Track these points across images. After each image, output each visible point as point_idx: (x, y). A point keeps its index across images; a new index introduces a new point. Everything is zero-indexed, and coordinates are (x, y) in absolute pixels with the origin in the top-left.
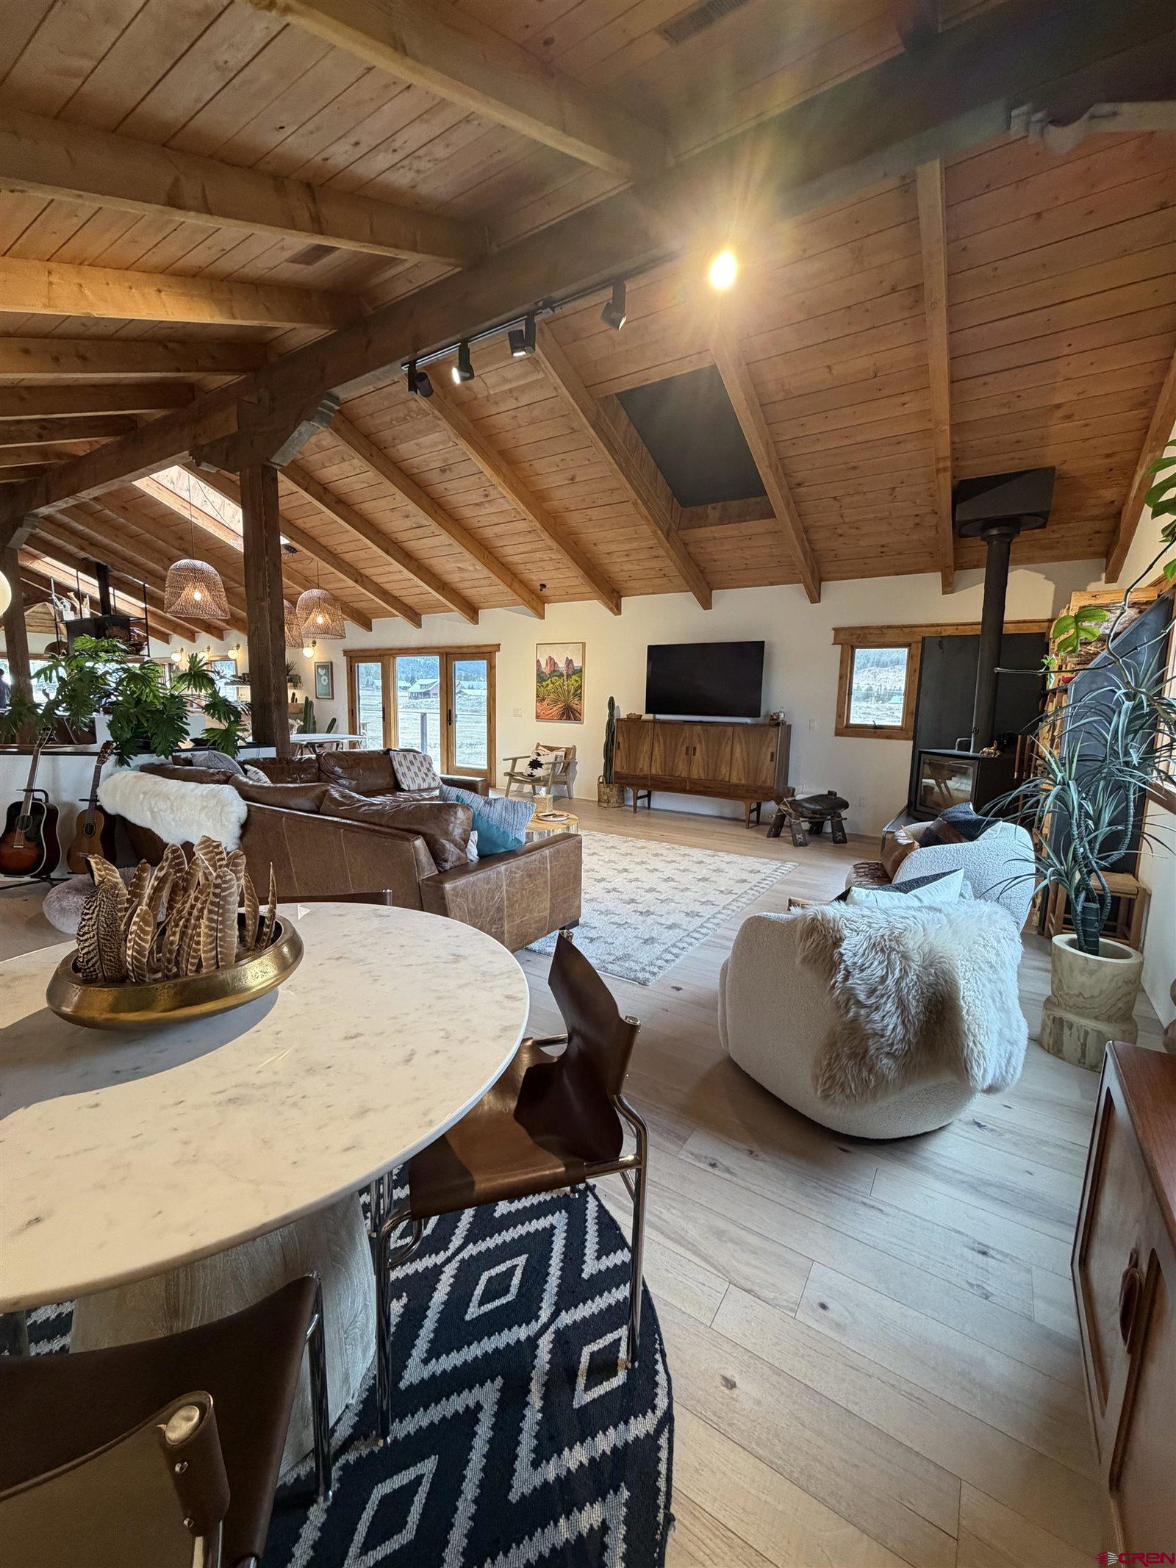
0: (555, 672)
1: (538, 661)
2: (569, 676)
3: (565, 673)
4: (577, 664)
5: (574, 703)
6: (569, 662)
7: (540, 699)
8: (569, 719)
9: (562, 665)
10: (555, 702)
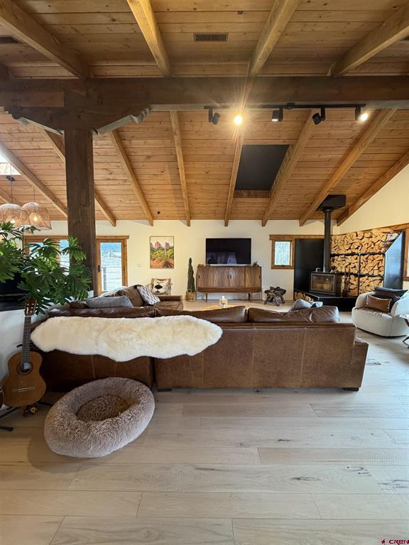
0: (160, 248)
1: (151, 244)
2: (167, 250)
3: (165, 248)
4: (171, 245)
5: (170, 261)
6: (167, 244)
7: (152, 259)
8: (168, 267)
9: (163, 245)
10: (161, 260)
